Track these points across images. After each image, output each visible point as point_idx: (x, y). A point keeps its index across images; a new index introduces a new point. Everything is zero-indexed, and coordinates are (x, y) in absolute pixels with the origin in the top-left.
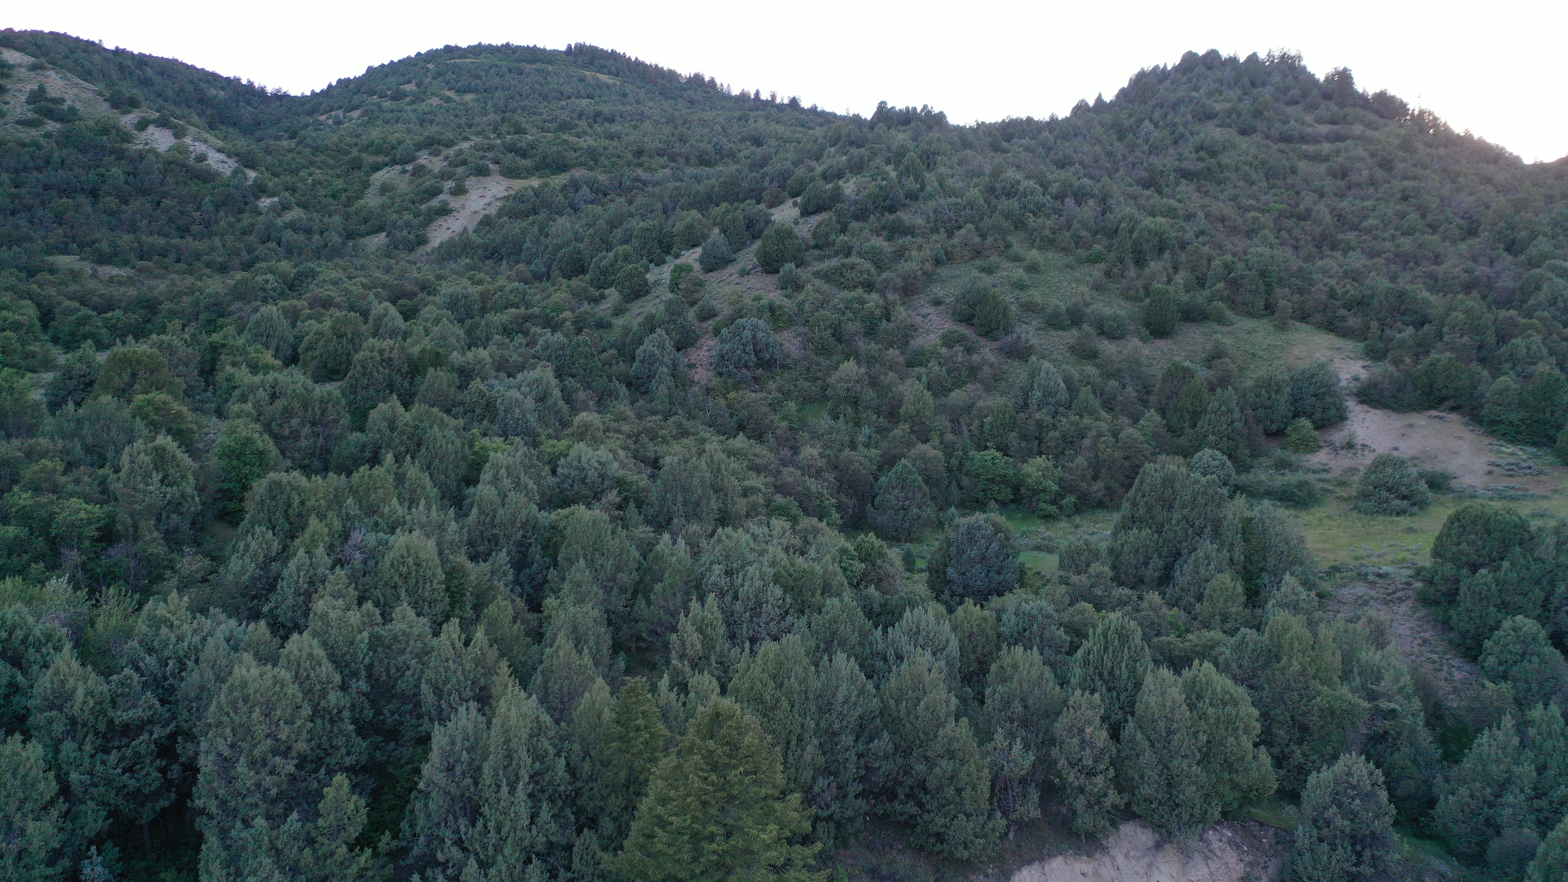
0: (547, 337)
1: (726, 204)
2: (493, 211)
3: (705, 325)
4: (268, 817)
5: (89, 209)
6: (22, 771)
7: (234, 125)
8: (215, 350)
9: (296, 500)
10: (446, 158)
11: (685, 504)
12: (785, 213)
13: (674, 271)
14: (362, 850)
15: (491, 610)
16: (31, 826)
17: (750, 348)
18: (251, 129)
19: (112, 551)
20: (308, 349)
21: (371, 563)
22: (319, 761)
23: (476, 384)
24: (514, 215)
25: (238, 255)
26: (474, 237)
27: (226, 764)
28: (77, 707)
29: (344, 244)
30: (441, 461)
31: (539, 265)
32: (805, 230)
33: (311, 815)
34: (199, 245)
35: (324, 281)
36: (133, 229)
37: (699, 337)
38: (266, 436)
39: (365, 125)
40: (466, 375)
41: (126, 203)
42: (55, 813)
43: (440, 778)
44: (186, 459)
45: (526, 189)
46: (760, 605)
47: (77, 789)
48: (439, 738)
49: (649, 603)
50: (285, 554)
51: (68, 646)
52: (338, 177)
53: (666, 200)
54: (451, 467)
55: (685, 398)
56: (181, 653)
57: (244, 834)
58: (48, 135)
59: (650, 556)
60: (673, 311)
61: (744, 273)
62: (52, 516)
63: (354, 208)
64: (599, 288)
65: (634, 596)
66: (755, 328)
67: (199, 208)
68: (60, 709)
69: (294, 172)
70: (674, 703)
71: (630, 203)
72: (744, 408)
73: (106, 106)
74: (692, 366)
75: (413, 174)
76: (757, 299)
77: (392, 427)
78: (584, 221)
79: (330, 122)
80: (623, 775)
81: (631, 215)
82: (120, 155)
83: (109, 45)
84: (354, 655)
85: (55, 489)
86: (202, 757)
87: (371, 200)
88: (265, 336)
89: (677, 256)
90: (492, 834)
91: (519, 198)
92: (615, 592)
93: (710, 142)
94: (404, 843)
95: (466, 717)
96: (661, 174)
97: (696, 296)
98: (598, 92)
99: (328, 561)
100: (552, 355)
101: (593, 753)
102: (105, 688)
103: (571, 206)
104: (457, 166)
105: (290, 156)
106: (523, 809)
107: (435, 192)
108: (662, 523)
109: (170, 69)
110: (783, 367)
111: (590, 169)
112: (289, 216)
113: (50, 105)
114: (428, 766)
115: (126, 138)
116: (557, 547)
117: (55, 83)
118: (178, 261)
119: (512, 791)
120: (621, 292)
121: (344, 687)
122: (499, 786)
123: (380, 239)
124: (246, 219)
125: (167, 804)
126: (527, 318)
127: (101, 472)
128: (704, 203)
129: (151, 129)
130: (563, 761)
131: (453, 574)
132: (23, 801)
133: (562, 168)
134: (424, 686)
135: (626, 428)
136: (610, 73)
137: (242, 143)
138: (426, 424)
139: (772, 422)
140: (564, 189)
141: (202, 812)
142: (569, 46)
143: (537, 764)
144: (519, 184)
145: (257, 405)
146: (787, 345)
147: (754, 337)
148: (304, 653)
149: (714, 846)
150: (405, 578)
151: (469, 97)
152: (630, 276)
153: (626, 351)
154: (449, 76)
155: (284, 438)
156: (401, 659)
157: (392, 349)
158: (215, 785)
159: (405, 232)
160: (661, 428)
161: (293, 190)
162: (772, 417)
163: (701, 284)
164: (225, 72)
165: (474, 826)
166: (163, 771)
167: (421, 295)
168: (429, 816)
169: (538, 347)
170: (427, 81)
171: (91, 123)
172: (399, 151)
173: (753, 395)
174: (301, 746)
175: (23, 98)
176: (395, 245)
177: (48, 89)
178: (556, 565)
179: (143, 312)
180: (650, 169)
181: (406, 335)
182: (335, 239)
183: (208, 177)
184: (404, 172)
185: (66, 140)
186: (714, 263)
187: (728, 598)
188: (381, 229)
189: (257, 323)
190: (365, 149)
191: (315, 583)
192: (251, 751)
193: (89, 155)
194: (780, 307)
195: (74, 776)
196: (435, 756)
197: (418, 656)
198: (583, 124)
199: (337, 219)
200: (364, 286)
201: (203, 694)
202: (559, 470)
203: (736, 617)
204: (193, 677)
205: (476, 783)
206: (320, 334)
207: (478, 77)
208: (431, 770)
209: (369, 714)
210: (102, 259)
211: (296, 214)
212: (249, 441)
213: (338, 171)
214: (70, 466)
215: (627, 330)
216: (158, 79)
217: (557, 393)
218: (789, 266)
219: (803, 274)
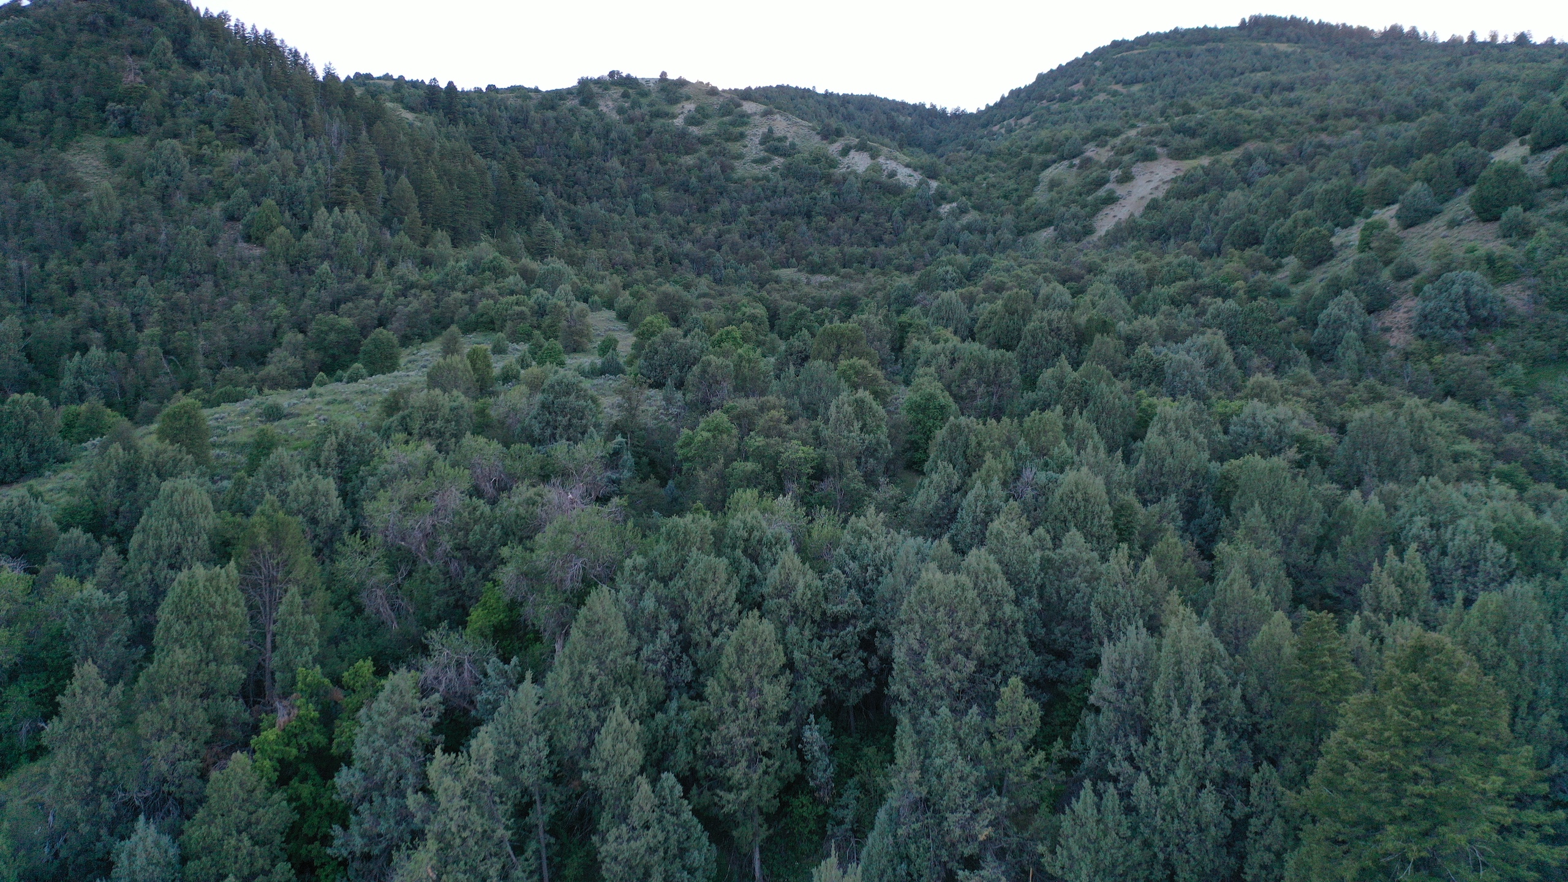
0: (1215, 304)
1: (1429, 155)
2: (1160, 194)
3: (1403, 285)
4: (953, 710)
5: (804, 228)
6: (759, 641)
7: (919, 146)
8: (904, 329)
9: (973, 441)
10: (1113, 148)
11: (1378, 462)
12: (1512, 153)
13: (1364, 229)
14: (1035, 751)
15: (1160, 546)
16: (767, 688)
17: (1461, 304)
18: (933, 147)
19: (823, 485)
20: (983, 327)
21: (1042, 499)
22: (996, 667)
23: (1143, 349)
24: (1181, 195)
25: (922, 257)
26: (1140, 221)
27: (916, 657)
28: (799, 596)
29: (1014, 241)
30: (1109, 415)
31: (1209, 241)
32: (1538, 167)
33: (990, 712)
34: (890, 252)
35: (997, 269)
36: (838, 242)
37: (1395, 298)
38: (947, 394)
39: (1035, 129)
40: (1131, 342)
41: (833, 220)
42: (783, 680)
43: (1109, 692)
44: (881, 411)
45: (1195, 168)
46: (1476, 563)
47: (799, 665)
48: (1109, 654)
49: (1335, 557)
50: (962, 489)
51: (791, 548)
52: (1010, 178)
53: (1355, 160)
54: (1118, 421)
55: (1378, 364)
56: (878, 562)
57: (932, 721)
58: (775, 169)
59: (1336, 513)
60: (1363, 271)
61: (1453, 224)
62: (778, 454)
63: (1024, 206)
64: (1275, 257)
65: (1318, 550)
66: (1467, 282)
67: (890, 219)
68: (786, 597)
69: (971, 179)
70: (1367, 648)
71: (1312, 169)
72: (1453, 372)
73: (818, 138)
74: (1387, 330)
75: (1080, 167)
76: (1472, 250)
77: (1061, 384)
78: (1259, 192)
79: (1003, 131)
80: (1306, 715)
81: (1313, 179)
82: (828, 179)
83: (821, 91)
84: (1027, 574)
85: (782, 435)
86: (896, 648)
87: (1040, 197)
88: (945, 318)
89: (1368, 216)
90: (1164, 754)
91: (1188, 178)
92: (1296, 543)
93: (1409, 94)
94: (1076, 755)
95: (1135, 637)
96: (1348, 136)
97: (1391, 254)
98: (1275, 62)
99: (1004, 494)
100: (1221, 322)
101: (1272, 688)
102: (819, 583)
103: (1244, 180)
104: (1123, 154)
105: (967, 163)
106: (1196, 733)
107: (1101, 182)
108: (1351, 480)
109: (867, 104)
110: (1506, 325)
111: (1266, 140)
112: (966, 219)
113: (776, 143)
114: (1098, 680)
115: (833, 164)
116: (1229, 497)
117: (781, 125)
118: (873, 266)
119: (1184, 713)
120: (1301, 258)
121: (1017, 602)
122: (1170, 708)
123: (1048, 233)
124: (929, 225)
125: (868, 691)
126: (1196, 289)
127: (814, 423)
128: (1403, 157)
129: (852, 153)
130: (1238, 691)
131: (1120, 511)
132: (760, 667)
133: (1234, 142)
134: (1092, 608)
135: (1307, 392)
136: (1288, 41)
137: (926, 159)
138: (1093, 380)
139: (1491, 387)
140: (1236, 163)
141: (897, 698)
142: (1243, 21)
143: (1210, 691)
144: (1187, 165)
145: (940, 370)
146: (1512, 301)
147: (1466, 293)
148: (982, 567)
149: (1419, 789)
150: (1074, 512)
151: (1136, 88)
152: (1311, 240)
153: (1307, 319)
154: (1117, 70)
155: (962, 398)
156: (1071, 581)
157: (1060, 319)
158: (907, 674)
159: (1073, 223)
160: (1350, 392)
161: (969, 194)
162: (1490, 381)
163: (1398, 241)
164: (911, 100)
165: (1144, 744)
166: (865, 661)
167: (1087, 277)
168: (1099, 731)
169: (1208, 315)
170: (1094, 78)
171: (806, 155)
172: (1067, 147)
173: (1465, 358)
174: (979, 648)
175: (757, 141)
176: (1062, 237)
177: (775, 130)
178: (1229, 514)
179: (846, 309)
180: (1335, 133)
181: (1073, 309)
182: (1008, 236)
183: (897, 190)
184: (1072, 166)
185: (790, 171)
186: (1412, 219)
187: (1434, 553)
188: (1049, 223)
189: (939, 308)
190: (1034, 149)
191: (990, 513)
192: (937, 647)
193: (806, 182)
194: (1501, 258)
195: (797, 655)
196: (1104, 669)
197: (1088, 581)
198: (1259, 96)
199: (1009, 218)
200: (1034, 272)
201: (896, 595)
202: (1232, 428)
203: (1444, 575)
204: (888, 580)
205: (1146, 702)
206: (995, 313)
207: (1145, 66)
208: (1101, 687)
209: (1041, 631)
210: (814, 269)
211: (972, 216)
212: (931, 397)
213: (1009, 173)
214: (791, 420)
215: (1307, 296)
216: (857, 114)
217: (1228, 356)
218: (1515, 211)
219: (1533, 217)
